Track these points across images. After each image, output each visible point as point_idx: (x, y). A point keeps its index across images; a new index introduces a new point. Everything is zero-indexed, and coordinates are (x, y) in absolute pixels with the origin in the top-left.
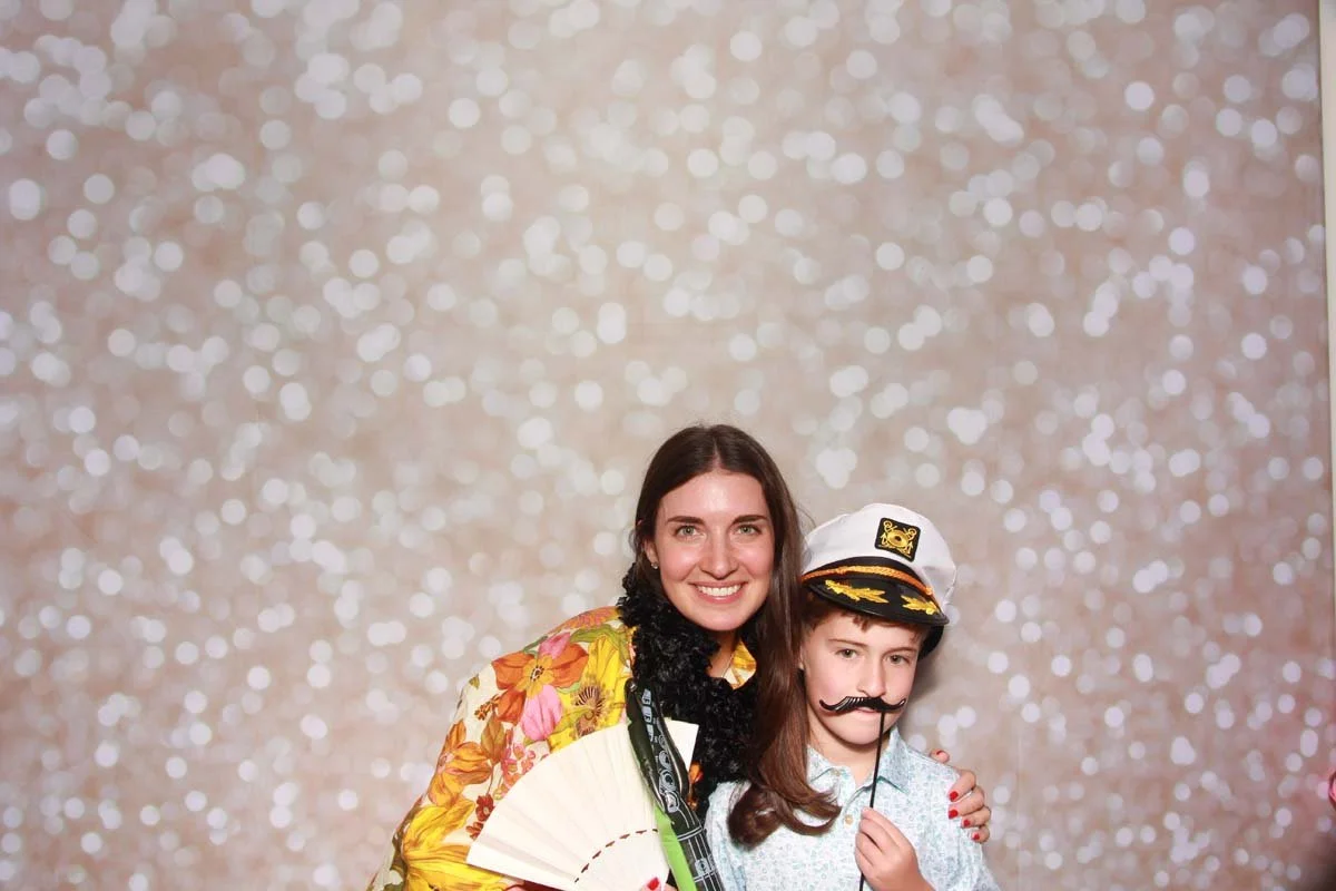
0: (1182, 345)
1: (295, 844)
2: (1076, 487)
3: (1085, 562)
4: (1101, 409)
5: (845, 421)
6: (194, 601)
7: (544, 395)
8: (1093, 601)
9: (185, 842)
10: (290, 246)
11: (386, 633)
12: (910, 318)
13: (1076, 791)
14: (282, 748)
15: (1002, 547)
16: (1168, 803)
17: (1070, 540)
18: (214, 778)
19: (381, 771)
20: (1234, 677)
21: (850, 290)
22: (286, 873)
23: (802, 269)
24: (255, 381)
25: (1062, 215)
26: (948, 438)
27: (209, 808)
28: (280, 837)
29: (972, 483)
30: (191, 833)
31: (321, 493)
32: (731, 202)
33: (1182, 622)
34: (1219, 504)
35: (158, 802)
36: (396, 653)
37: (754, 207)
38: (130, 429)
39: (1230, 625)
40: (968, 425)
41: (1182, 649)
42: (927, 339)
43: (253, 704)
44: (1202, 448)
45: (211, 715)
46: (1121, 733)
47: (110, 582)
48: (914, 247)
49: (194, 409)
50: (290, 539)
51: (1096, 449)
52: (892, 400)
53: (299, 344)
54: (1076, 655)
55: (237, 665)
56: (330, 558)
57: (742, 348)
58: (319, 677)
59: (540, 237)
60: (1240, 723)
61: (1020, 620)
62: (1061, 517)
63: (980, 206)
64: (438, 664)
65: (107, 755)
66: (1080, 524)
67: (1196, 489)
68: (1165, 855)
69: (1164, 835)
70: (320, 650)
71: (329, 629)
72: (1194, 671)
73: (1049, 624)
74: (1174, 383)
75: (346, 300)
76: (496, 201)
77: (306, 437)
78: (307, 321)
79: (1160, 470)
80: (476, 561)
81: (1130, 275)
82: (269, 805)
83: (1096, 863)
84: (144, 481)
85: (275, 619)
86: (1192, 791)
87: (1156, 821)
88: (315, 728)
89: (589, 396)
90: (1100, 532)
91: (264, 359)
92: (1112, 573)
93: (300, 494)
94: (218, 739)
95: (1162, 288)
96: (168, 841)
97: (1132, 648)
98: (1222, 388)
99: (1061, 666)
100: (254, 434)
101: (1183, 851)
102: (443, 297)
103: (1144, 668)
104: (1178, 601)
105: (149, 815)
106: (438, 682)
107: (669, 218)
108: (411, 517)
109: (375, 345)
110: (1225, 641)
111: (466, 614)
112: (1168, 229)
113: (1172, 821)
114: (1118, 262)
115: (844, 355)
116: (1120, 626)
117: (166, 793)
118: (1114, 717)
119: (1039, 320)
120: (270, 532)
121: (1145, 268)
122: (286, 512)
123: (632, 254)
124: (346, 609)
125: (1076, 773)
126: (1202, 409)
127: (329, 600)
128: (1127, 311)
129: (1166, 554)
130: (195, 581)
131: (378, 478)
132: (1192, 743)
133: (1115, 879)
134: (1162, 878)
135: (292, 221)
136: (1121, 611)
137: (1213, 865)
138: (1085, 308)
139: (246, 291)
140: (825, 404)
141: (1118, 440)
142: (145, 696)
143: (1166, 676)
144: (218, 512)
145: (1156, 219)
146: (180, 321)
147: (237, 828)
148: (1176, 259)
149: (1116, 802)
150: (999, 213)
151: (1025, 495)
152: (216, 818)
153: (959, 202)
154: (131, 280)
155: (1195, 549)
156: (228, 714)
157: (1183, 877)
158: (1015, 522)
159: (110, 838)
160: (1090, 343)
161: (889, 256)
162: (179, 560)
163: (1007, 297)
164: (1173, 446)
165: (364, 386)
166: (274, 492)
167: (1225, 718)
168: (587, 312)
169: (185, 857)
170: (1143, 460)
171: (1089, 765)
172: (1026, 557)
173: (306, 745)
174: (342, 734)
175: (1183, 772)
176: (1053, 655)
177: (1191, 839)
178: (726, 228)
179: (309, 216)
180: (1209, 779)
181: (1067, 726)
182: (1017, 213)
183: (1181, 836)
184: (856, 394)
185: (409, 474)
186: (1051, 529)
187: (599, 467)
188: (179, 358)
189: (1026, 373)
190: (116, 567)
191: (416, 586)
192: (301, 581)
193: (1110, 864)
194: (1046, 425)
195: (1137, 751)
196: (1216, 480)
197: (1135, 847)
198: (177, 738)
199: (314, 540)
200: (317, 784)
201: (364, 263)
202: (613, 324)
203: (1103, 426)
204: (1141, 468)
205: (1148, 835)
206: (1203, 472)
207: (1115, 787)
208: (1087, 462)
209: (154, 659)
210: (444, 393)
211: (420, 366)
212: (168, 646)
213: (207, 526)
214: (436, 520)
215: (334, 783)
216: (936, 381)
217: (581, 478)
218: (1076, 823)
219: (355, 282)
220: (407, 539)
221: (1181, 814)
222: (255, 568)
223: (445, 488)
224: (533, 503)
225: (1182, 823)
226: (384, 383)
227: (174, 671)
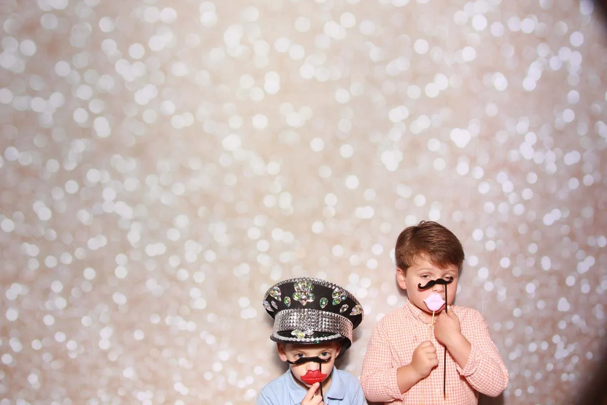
0: (573, 95)
1: (113, 357)
2: (516, 170)
3: (519, 209)
4: (531, 129)
5: (396, 135)
6: (53, 234)
7: (236, 122)
8: (523, 229)
9: (56, 357)
10: (95, 41)
11: (155, 249)
12: (432, 81)
13: (510, 325)
14: (103, 310)
15: (477, 202)
16: (555, 330)
17: (512, 198)
18: (69, 325)
19: (156, 320)
20: (591, 268)
21: (400, 65)
22: (109, 372)
23: (375, 53)
24: (80, 116)
25: (514, 24)
26: (451, 144)
27: (68, 339)
28: (105, 354)
29: (463, 168)
30: (59, 353)
31: (118, 176)
32: (336, 16)
33: (566, 239)
34: (589, 180)
35: (40, 338)
36: (161, 260)
37: (349, 20)
38: (13, 143)
39: (591, 241)
40: (461, 137)
41: (566, 254)
42: (440, 91)
43: (87, 288)
44: (582, 151)
45: (66, 293)
46: (534, 296)
47: (8, 225)
48: (434, 41)
49: (47, 132)
50: (103, 201)
51: (527, 151)
52: (422, 124)
53: (103, 96)
54: (513, 257)
55: (77, 268)
56: (125, 211)
57: (342, 96)
58: (121, 272)
59: (232, 36)
60: (592, 291)
61: (485, 239)
62: (507, 186)
63: (470, 19)
64: (183, 265)
65: (12, 315)
66: (517, 189)
67: (577, 172)
68: (552, 356)
69: (552, 346)
70: (121, 259)
71: (125, 248)
72: (572, 265)
73: (500, 242)
74: (568, 116)
75: (128, 72)
76: (208, 16)
77: (109, 146)
78: (106, 83)
79: (559, 162)
80: (202, 211)
81: (548, 58)
82: (98, 338)
83: (518, 360)
84: (23, 171)
85: (97, 243)
86: (567, 323)
87: (548, 339)
88: (120, 299)
89: (260, 122)
90: (527, 194)
91: (84, 105)
92: (532, 215)
93: (106, 177)
94: (70, 305)
95: (565, 65)
96: (47, 357)
97: (540, 254)
98: (594, 119)
99: (505, 263)
100: (80, 146)
101: (561, 353)
102: (180, 69)
103: (546, 264)
104: (565, 229)
105: (36, 345)
106: (183, 274)
107: (303, 25)
108: (166, 188)
109: (144, 96)
110: (588, 250)
111: (196, 238)
112: (571, 32)
113: (556, 339)
114: (543, 50)
115: (396, 100)
116: (536, 243)
117: (44, 333)
118: (531, 288)
119: (500, 82)
120: (92, 196)
121: (556, 54)
122: (99, 186)
123: (282, 45)
124: (134, 237)
125: (510, 316)
126: (583, 130)
127: (125, 232)
128: (546, 77)
129: (560, 205)
130: (54, 223)
131: (148, 168)
132: (568, 301)
133: (527, 367)
134: (550, 367)
135: (96, 29)
136: (536, 235)
137: (575, 360)
138: (523, 75)
139: (72, 67)
140: (386, 126)
141: (538, 146)
142: (30, 284)
143: (557, 267)
144: (63, 187)
145: (564, 26)
146: (37, 84)
147: (82, 350)
148: (573, 49)
149: (529, 330)
150: (480, 23)
151: (489, 175)
152: (71, 345)
153: (460, 17)
154: (9, 61)
155: (575, 203)
156: (74, 292)
157: (560, 366)
158: (484, 189)
159: (17, 356)
160: (526, 94)
161: (421, 46)
162: (44, 213)
163: (482, 70)
164: (568, 148)
165: (139, 118)
166: (93, 176)
167: (585, 288)
168: (259, 77)
169: (56, 365)
170: (551, 156)
171: (517, 312)
172: (489, 206)
173: (115, 307)
174: (134, 302)
175: (563, 315)
176: (501, 257)
177: (565, 348)
178: (333, 31)
179: (105, 25)
180: (576, 318)
181: (507, 293)
182: (490, 23)
183: (561, 346)
184: (403, 121)
185: (164, 165)
186: (502, 193)
187: (266, 160)
188: (37, 104)
189: (492, 110)
190: (10, 217)
191: (170, 224)
192: (109, 222)
193: (525, 361)
194: (501, 138)
195: (541, 305)
196: (588, 167)
197: (538, 352)
198: (48, 305)
199: (115, 201)
200: (123, 327)
201: (136, 50)
202: (272, 83)
203: (531, 138)
204: (550, 161)
205: (545, 346)
206: (581, 163)
207: (529, 323)
208: (522, 157)
209: (34, 265)
210: (182, 121)
211: (169, 107)
212: (41, 258)
213: (58, 195)
214: (179, 189)
215: (131, 327)
216: (445, 114)
217: (257, 166)
218: (509, 341)
219: (132, 61)
220: (165, 200)
221: (561, 336)
222: (85, 216)
223: (184, 172)
224: (231, 180)
225: (561, 340)
226: (149, 117)
227: (44, 270)
